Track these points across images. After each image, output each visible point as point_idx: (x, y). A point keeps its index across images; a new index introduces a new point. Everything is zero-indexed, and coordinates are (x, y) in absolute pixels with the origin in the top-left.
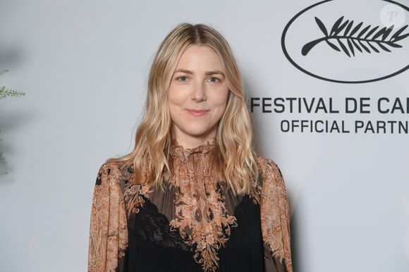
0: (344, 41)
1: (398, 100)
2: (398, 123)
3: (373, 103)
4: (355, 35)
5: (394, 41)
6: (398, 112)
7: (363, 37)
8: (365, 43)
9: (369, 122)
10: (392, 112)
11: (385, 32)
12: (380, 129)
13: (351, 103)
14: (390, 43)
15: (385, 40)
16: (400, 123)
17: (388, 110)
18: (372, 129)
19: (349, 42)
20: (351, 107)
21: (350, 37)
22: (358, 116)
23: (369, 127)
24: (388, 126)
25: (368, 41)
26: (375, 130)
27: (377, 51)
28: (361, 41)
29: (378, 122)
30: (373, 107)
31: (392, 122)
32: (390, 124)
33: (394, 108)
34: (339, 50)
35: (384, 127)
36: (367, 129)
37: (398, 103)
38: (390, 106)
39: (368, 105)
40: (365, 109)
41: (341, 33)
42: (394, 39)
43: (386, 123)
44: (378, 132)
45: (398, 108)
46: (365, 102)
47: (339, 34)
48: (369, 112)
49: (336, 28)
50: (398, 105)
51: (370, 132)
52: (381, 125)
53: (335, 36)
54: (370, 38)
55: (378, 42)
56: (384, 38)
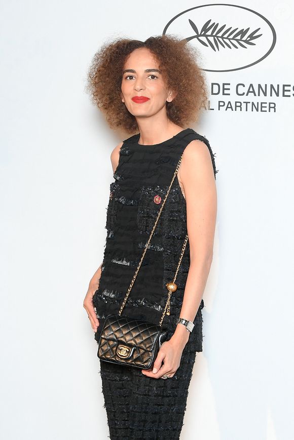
0: (211, 39)
1: (251, 85)
2: (251, 103)
3: (233, 88)
4: (220, 35)
5: (250, 40)
6: (251, 95)
7: (226, 36)
8: (227, 41)
9: (229, 102)
10: (247, 95)
11: (243, 33)
12: (237, 108)
13: (216, 87)
14: (246, 41)
15: (243, 39)
16: (253, 104)
17: (244, 93)
18: (231, 107)
19: (214, 39)
20: (216, 91)
21: (216, 36)
22: (221, 97)
23: (229, 106)
24: (244, 106)
25: (229, 39)
26: (234, 108)
27: (237, 48)
28: (224, 39)
29: (236, 102)
30: (232, 91)
31: (247, 103)
32: (245, 104)
33: (249, 92)
34: (207, 46)
35: (240, 106)
36: (227, 107)
37: (251, 88)
38: (245, 90)
39: (229, 89)
40: (226, 92)
41: (209, 33)
42: (249, 38)
43: (242, 103)
44: (236, 110)
45: (251, 92)
46: (226, 87)
47: (207, 34)
48: (229, 94)
49: (205, 29)
50: (251, 90)
51: (229, 110)
52: (238, 104)
53: (204, 35)
54: (231, 37)
55: (237, 40)
56: (242, 37)
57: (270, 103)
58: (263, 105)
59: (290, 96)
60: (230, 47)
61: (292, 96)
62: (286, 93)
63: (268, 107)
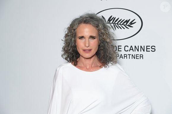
0: (112, 25)
1: (131, 46)
3: (123, 48)
4: (116, 23)
5: (130, 25)
6: (131, 51)
7: (119, 23)
8: (120, 25)
11: (127, 21)
12: (125, 57)
14: (129, 26)
15: (127, 25)
16: (132, 55)
17: (128, 50)
18: (122, 57)
19: (114, 25)
21: (114, 23)
24: (128, 56)
25: (121, 25)
27: (124, 28)
28: (118, 25)
29: (124, 55)
31: (129, 55)
33: (130, 49)
35: (126, 57)
36: (120, 57)
39: (121, 48)
40: (120, 50)
41: (111, 22)
46: (120, 47)
48: (121, 51)
49: (109, 20)
50: (131, 49)
51: (121, 58)
52: (125, 56)
53: (109, 23)
54: (122, 24)
55: (124, 25)
56: (127, 24)
57: (140, 55)
58: (137, 56)
59: (149, 51)
60: (121, 29)
61: (151, 51)
62: (148, 50)
63: (139, 57)
